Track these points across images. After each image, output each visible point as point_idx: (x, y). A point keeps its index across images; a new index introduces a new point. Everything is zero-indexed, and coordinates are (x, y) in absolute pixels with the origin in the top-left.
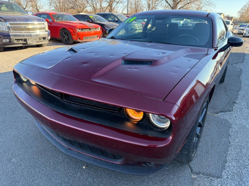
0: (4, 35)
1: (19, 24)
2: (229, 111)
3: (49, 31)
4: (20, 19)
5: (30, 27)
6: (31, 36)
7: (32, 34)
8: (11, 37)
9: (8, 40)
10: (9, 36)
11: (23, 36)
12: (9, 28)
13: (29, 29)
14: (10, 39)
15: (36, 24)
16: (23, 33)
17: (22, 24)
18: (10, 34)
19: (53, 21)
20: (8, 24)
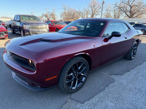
0: (27, 31)
1: (34, 26)
2: (120, 75)
3: (49, 29)
4: (35, 24)
5: (39, 27)
6: (39, 31)
7: (40, 30)
8: (30, 32)
9: (29, 33)
10: (29, 31)
11: (36, 31)
12: (29, 28)
13: (38, 28)
14: (29, 32)
15: (44, 26)
16: (36, 30)
17: (36, 26)
18: (30, 30)
19: (53, 25)
20: (29, 26)
